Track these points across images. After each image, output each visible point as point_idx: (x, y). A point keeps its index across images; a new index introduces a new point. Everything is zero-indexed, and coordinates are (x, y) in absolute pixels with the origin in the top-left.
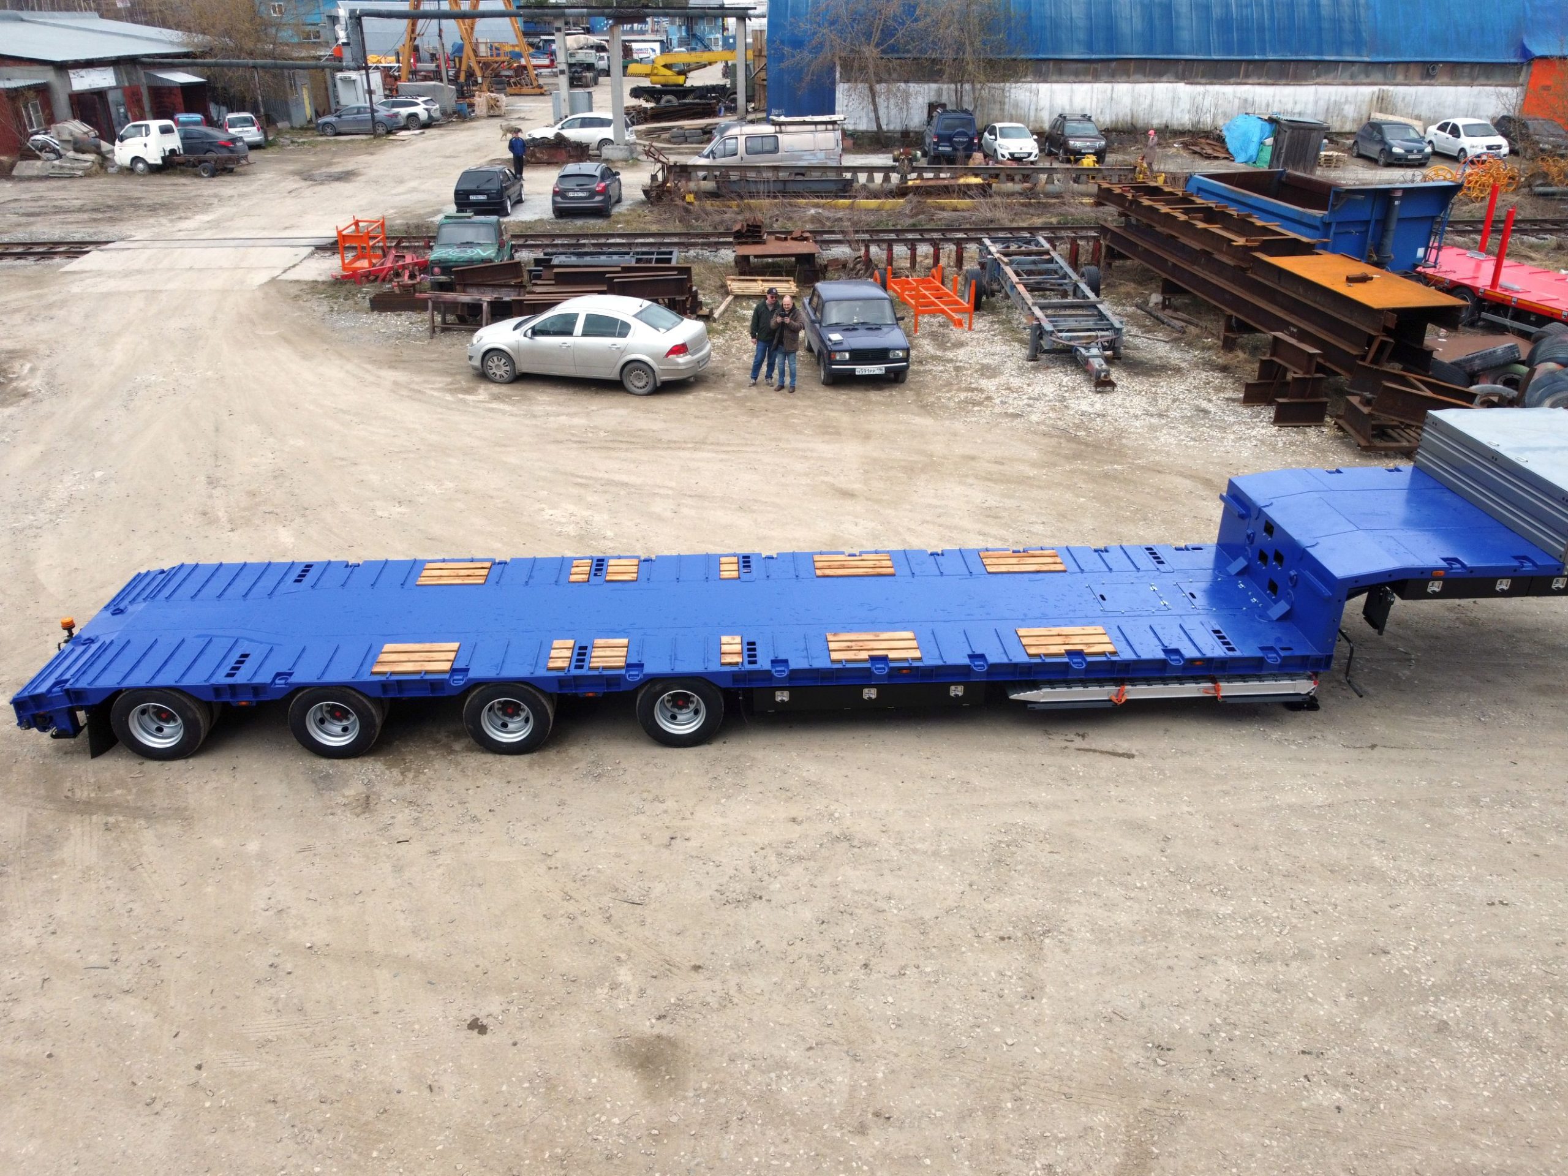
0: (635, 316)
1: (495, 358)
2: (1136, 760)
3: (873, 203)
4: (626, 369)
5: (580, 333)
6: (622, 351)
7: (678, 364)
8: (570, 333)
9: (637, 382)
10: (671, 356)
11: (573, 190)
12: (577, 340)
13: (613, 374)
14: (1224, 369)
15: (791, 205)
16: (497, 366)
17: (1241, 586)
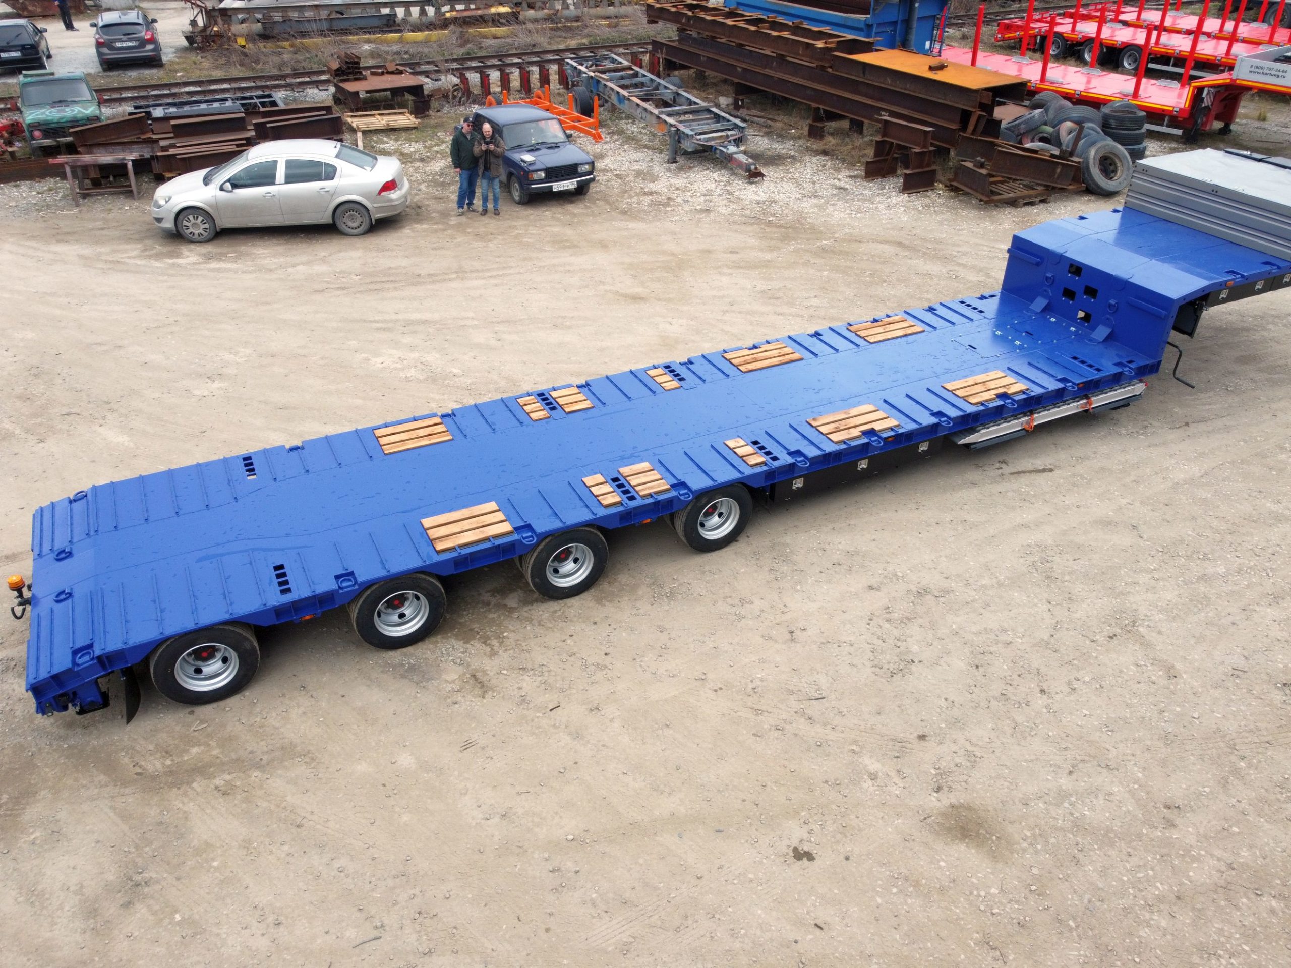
0: (337, 157)
1: (191, 217)
2: (1057, 472)
3: (420, 36)
4: (339, 211)
5: (283, 181)
6: (332, 194)
7: (391, 200)
8: (272, 183)
9: (350, 223)
10: (383, 193)
11: (120, 40)
12: (281, 189)
13: (325, 218)
14: (825, 153)
15: (344, 42)
16: (194, 225)
17: (1053, 319)
